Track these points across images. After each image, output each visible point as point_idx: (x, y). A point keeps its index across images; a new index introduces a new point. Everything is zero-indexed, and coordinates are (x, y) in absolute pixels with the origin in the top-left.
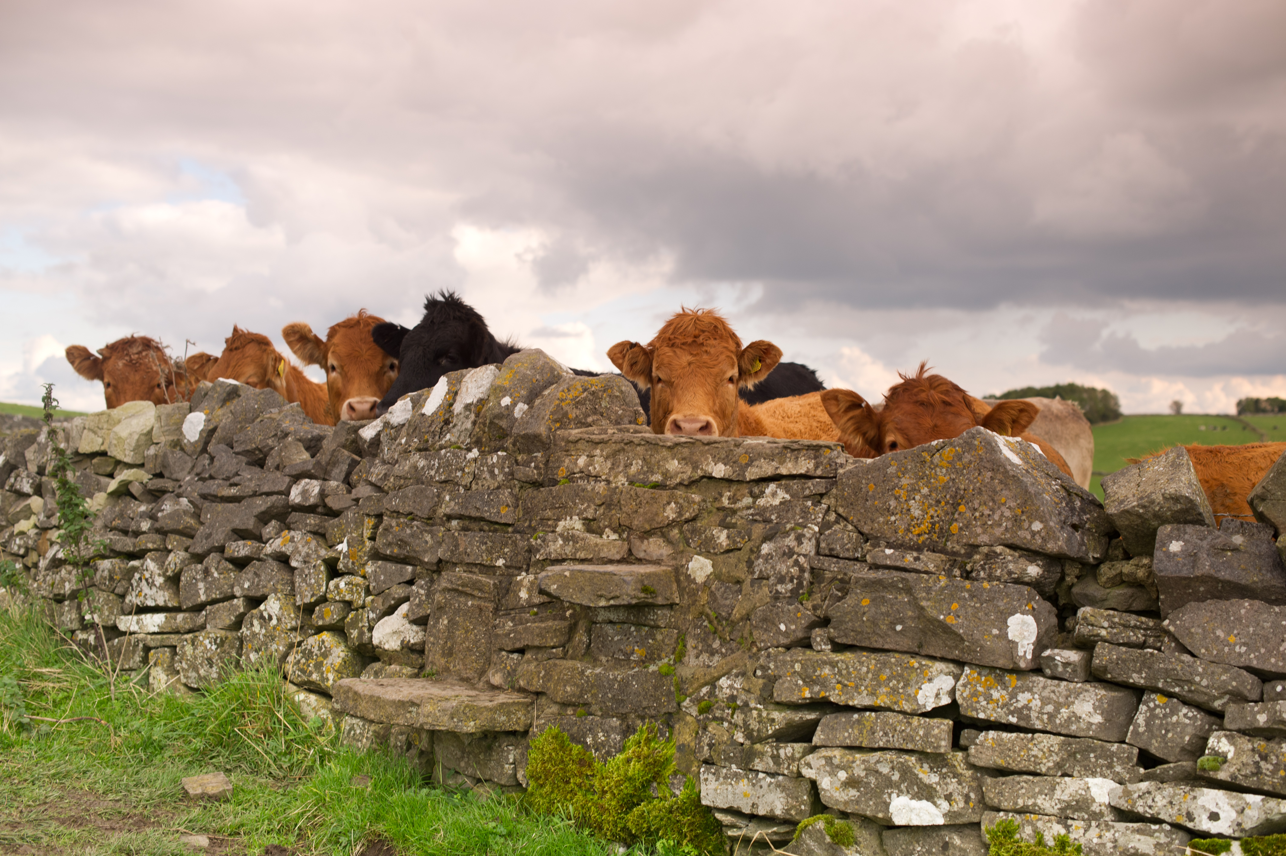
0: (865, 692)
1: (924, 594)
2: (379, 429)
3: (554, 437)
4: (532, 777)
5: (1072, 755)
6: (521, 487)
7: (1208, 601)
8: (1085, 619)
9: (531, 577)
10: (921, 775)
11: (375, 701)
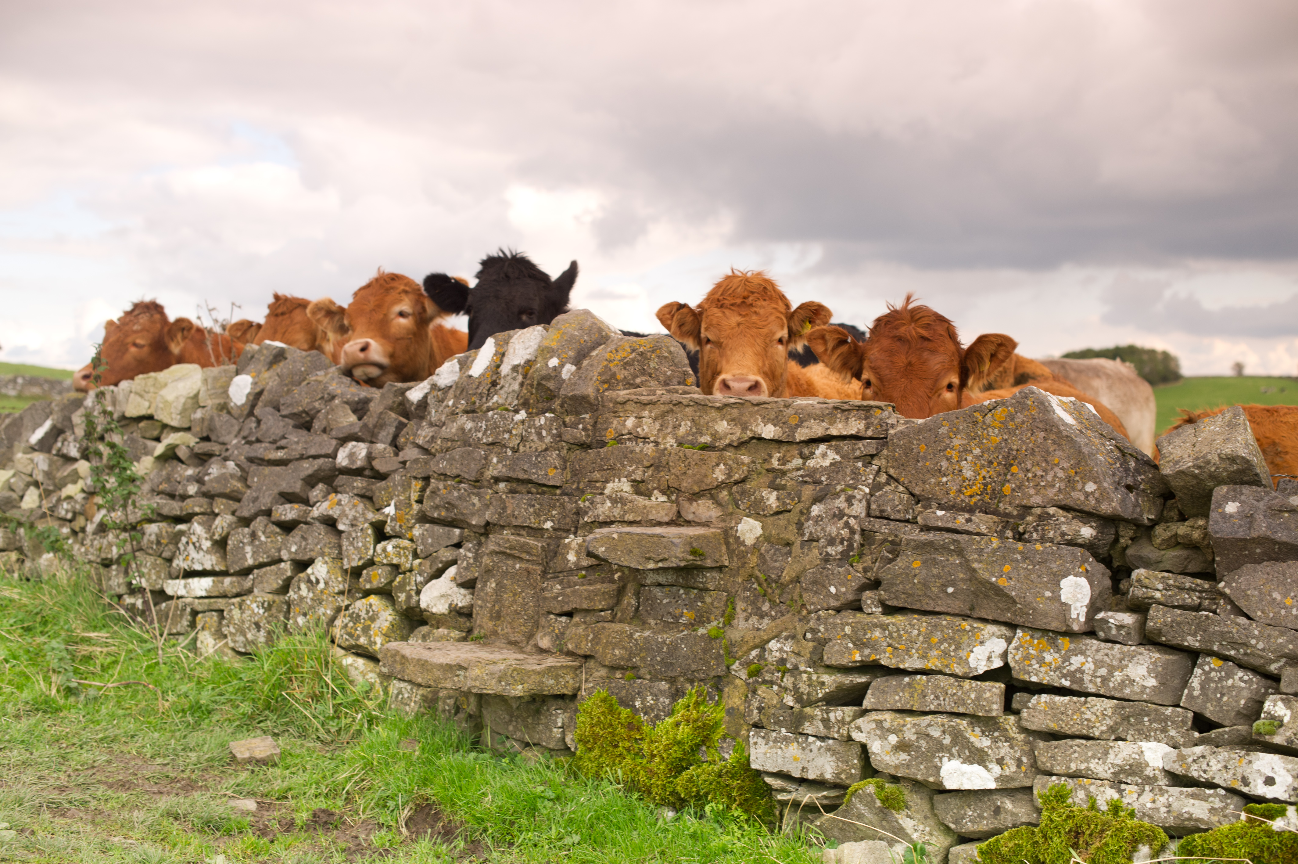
0: (916, 655)
1: (976, 556)
2: (426, 391)
3: (602, 398)
4: (580, 741)
5: (1126, 718)
6: (569, 449)
7: (1265, 563)
8: (1139, 581)
9: (579, 540)
10: (972, 739)
11: (423, 665)
